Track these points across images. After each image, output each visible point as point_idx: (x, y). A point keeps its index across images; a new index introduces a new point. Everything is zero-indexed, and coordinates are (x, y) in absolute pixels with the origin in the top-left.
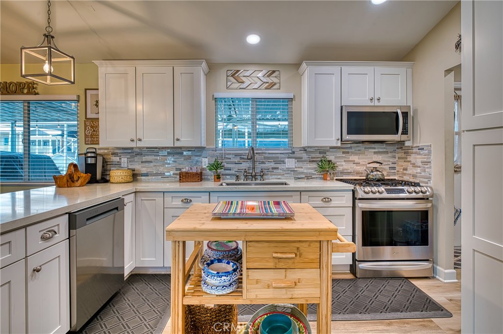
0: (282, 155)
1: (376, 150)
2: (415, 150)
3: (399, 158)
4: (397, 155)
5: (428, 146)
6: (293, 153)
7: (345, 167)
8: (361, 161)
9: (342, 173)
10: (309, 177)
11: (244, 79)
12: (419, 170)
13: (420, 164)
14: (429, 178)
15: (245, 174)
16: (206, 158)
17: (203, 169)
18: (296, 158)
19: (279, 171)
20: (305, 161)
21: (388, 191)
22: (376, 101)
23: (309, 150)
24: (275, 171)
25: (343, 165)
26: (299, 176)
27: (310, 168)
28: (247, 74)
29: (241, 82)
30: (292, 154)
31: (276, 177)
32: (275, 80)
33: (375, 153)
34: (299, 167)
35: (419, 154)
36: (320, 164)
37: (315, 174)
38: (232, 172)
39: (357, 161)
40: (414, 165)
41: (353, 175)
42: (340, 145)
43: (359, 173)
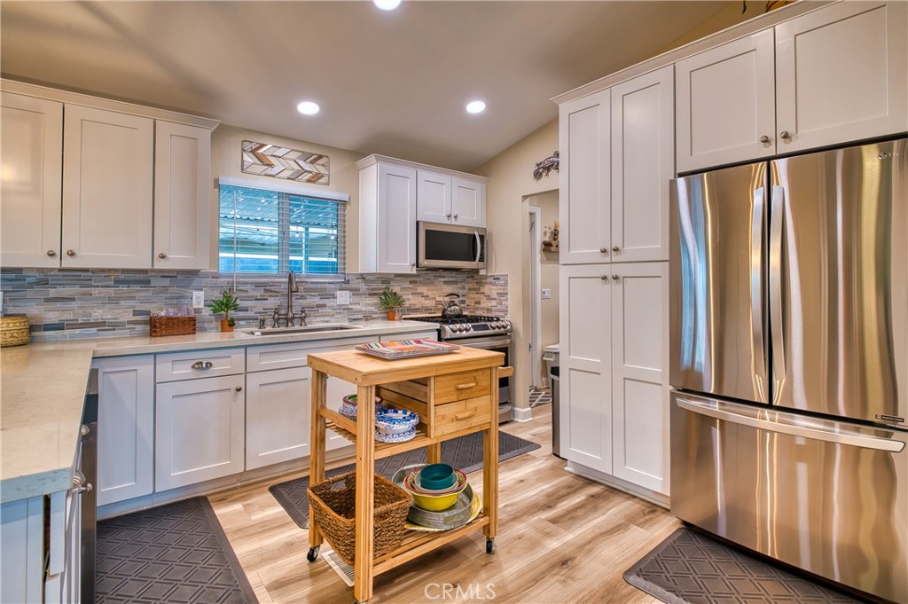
0: (332, 286)
1: (446, 279)
2: (489, 280)
3: (469, 289)
4: (467, 286)
5: (505, 276)
6: (348, 282)
7: (412, 302)
8: (430, 294)
9: (410, 310)
10: (368, 318)
11: (273, 160)
12: (494, 303)
13: (496, 296)
14: (506, 311)
15: (277, 316)
16: (202, 290)
17: (197, 311)
18: (351, 290)
19: (327, 310)
20: (363, 294)
21: (475, 328)
22: (453, 219)
23: (368, 278)
24: (321, 310)
25: (410, 300)
26: (355, 317)
27: (368, 304)
28: (280, 152)
29: (268, 165)
30: (345, 284)
31: (322, 319)
32: (323, 170)
33: (445, 283)
34: (355, 304)
35: (495, 284)
36: (383, 297)
37: (376, 313)
38: (250, 314)
39: (426, 293)
40: (489, 298)
41: (421, 312)
42: (414, 272)
43: (427, 309)
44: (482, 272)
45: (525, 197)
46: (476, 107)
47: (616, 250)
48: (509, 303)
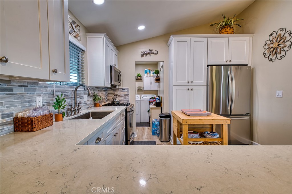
0: (83, 92)
5: (128, 88)
12: (122, 98)
13: (124, 96)
14: (128, 101)
18: (87, 94)
19: (82, 104)
23: (90, 88)
26: (88, 107)
30: (86, 91)
32: (79, 33)
34: (88, 101)
35: (123, 91)
36: (93, 97)
44: (118, 87)
45: (135, 62)
46: (141, 28)
47: (192, 82)
48: (129, 98)
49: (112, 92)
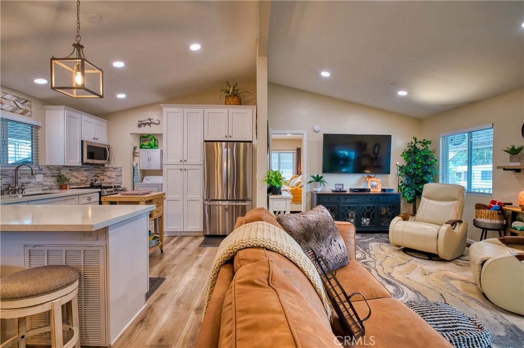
1: (85, 169)
2: (110, 169)
5: (120, 167)
6: (41, 170)
8: (78, 176)
10: (50, 189)
11: (3, 101)
12: (113, 180)
13: (115, 177)
14: (122, 183)
15: (10, 188)
18: (43, 174)
19: (32, 185)
20: (48, 176)
22: (96, 140)
23: (51, 167)
24: (28, 185)
25: (73, 180)
26: (45, 188)
27: (51, 182)
28: (6, 97)
29: (1, 103)
31: (30, 189)
32: (28, 108)
33: (85, 170)
34: (45, 181)
35: (114, 171)
36: (58, 178)
37: (54, 186)
39: (76, 176)
40: (110, 177)
41: (75, 185)
42: (81, 165)
43: (77, 184)
44: (106, 166)
45: (131, 134)
46: (121, 96)
47: (185, 161)
48: (123, 180)
49: (100, 172)
